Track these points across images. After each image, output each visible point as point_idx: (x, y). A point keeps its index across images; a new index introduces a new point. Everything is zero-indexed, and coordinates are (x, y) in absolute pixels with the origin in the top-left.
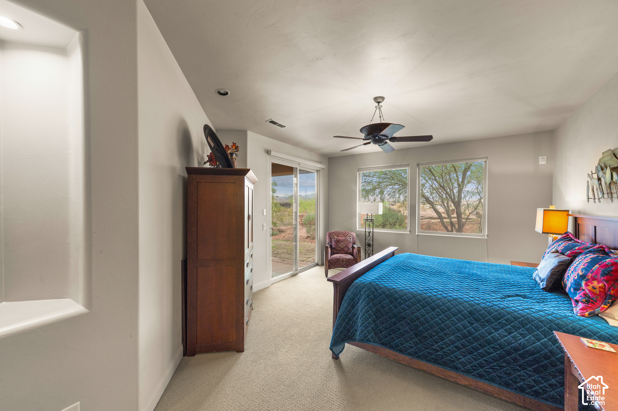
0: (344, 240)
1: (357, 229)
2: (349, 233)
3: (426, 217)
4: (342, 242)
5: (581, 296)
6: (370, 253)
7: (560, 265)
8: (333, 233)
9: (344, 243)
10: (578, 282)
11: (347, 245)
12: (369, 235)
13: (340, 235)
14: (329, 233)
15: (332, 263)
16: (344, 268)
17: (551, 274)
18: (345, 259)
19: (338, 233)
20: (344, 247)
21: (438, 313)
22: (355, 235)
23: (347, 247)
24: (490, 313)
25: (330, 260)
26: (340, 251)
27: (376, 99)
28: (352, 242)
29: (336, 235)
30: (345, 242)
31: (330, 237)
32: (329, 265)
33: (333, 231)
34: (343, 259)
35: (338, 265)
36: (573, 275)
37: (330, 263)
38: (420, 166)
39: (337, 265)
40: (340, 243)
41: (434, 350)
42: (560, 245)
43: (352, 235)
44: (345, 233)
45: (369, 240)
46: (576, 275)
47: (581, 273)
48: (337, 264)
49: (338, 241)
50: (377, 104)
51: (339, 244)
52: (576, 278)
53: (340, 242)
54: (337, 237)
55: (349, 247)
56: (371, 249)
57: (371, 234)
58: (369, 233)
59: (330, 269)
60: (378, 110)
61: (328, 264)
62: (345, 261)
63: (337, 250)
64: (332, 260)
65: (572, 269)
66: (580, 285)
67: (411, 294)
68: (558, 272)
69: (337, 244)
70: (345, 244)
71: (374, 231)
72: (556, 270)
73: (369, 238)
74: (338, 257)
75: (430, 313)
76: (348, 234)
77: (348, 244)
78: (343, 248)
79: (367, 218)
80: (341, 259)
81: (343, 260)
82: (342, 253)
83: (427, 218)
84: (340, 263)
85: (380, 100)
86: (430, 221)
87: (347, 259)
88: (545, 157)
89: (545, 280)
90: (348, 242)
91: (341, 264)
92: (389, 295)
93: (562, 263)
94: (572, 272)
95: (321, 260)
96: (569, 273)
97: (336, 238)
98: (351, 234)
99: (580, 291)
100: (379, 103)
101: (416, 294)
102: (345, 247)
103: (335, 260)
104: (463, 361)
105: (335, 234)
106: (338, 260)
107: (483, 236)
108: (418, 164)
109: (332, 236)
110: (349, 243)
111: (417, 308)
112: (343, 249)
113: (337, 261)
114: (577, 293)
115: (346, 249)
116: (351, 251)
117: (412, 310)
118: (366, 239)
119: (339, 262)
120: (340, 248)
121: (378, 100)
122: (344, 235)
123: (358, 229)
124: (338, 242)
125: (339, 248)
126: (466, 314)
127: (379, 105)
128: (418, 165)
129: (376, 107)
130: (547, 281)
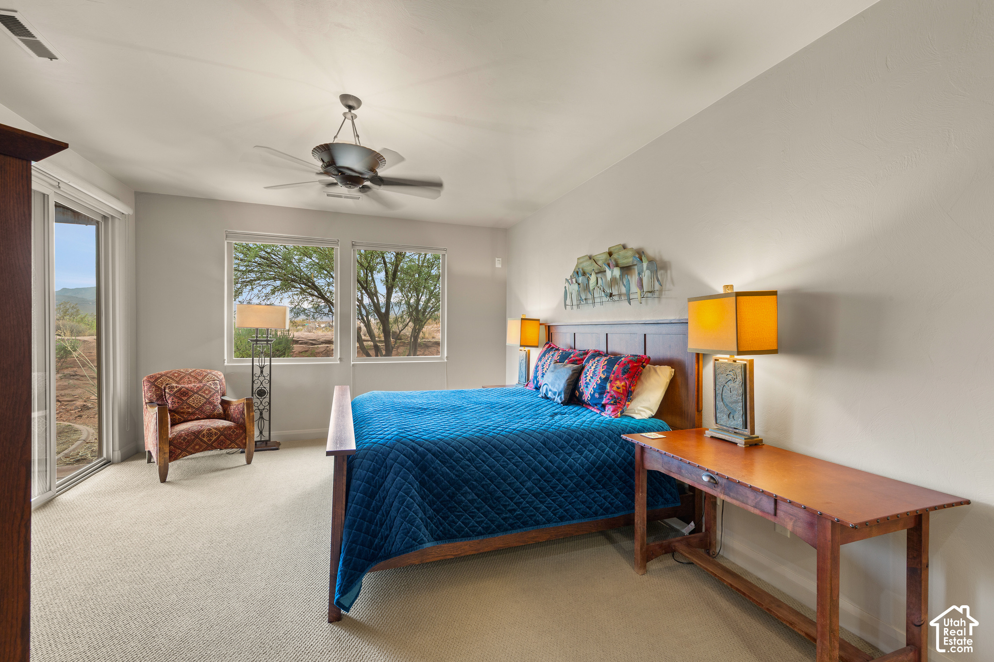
0: (200, 389)
1: (226, 364)
2: (208, 374)
3: (321, 340)
4: (196, 393)
5: (608, 399)
6: (264, 409)
7: (575, 373)
8: (162, 376)
9: (200, 395)
10: (602, 386)
11: (210, 398)
12: (262, 372)
13: (186, 380)
14: (151, 377)
15: (181, 443)
16: (212, 449)
17: (568, 385)
18: (216, 429)
19: (179, 375)
20: (203, 405)
21: (511, 457)
22: (223, 376)
23: (211, 403)
24: (560, 437)
25: (174, 438)
26: (193, 414)
27: (345, 98)
28: (219, 392)
29: (173, 379)
30: (204, 392)
31: (156, 386)
32: (170, 452)
33: (163, 372)
34: (209, 430)
35: (197, 447)
36: (595, 380)
37: (175, 447)
38: (357, 247)
39: (194, 448)
40: (191, 396)
41: (510, 511)
42: (553, 355)
43: (217, 377)
44: (199, 374)
45: (262, 383)
46: (598, 379)
47: (603, 377)
48: (196, 445)
49: (183, 394)
50: (347, 110)
51: (188, 398)
52: (599, 382)
53: (191, 393)
54: (178, 383)
55: (216, 404)
56: (267, 400)
57: (266, 371)
58: (262, 368)
59: (176, 459)
60: (348, 122)
61: (167, 450)
62: (216, 434)
63: (183, 413)
64: (180, 437)
65: (589, 375)
66: (605, 388)
67: (471, 441)
68: (573, 381)
69: (181, 399)
70: (204, 397)
71: (272, 364)
72: (571, 380)
73: (262, 378)
74: (195, 429)
75: (501, 459)
76: (206, 376)
77: (211, 396)
78: (201, 407)
79: (257, 337)
80: (204, 432)
81: (210, 432)
82: (198, 419)
83: (322, 342)
84: (202, 440)
85: (351, 103)
86: (328, 347)
87: (222, 428)
88: (500, 259)
89: (563, 393)
90: (210, 392)
91: (205, 442)
92: (439, 452)
93: (575, 371)
94: (592, 377)
95: (120, 449)
96: (588, 379)
97: (176, 387)
98: (214, 375)
99: (605, 395)
100: (350, 108)
101: (477, 439)
102: (205, 403)
103: (187, 435)
104: (544, 509)
105: (169, 377)
106: (197, 435)
107: (441, 358)
108: (353, 243)
109: (162, 383)
110: (214, 393)
111: (484, 459)
112: (200, 409)
113: (193, 437)
114: (603, 397)
115: (208, 408)
116: (221, 411)
117: (477, 463)
118: (253, 382)
119: (200, 439)
120: (193, 407)
121: (350, 102)
122: (197, 378)
123: (228, 363)
124: (185, 396)
125: (188, 408)
126: (540, 447)
127: (350, 111)
128: (353, 245)
129: (345, 114)
130: (564, 394)
